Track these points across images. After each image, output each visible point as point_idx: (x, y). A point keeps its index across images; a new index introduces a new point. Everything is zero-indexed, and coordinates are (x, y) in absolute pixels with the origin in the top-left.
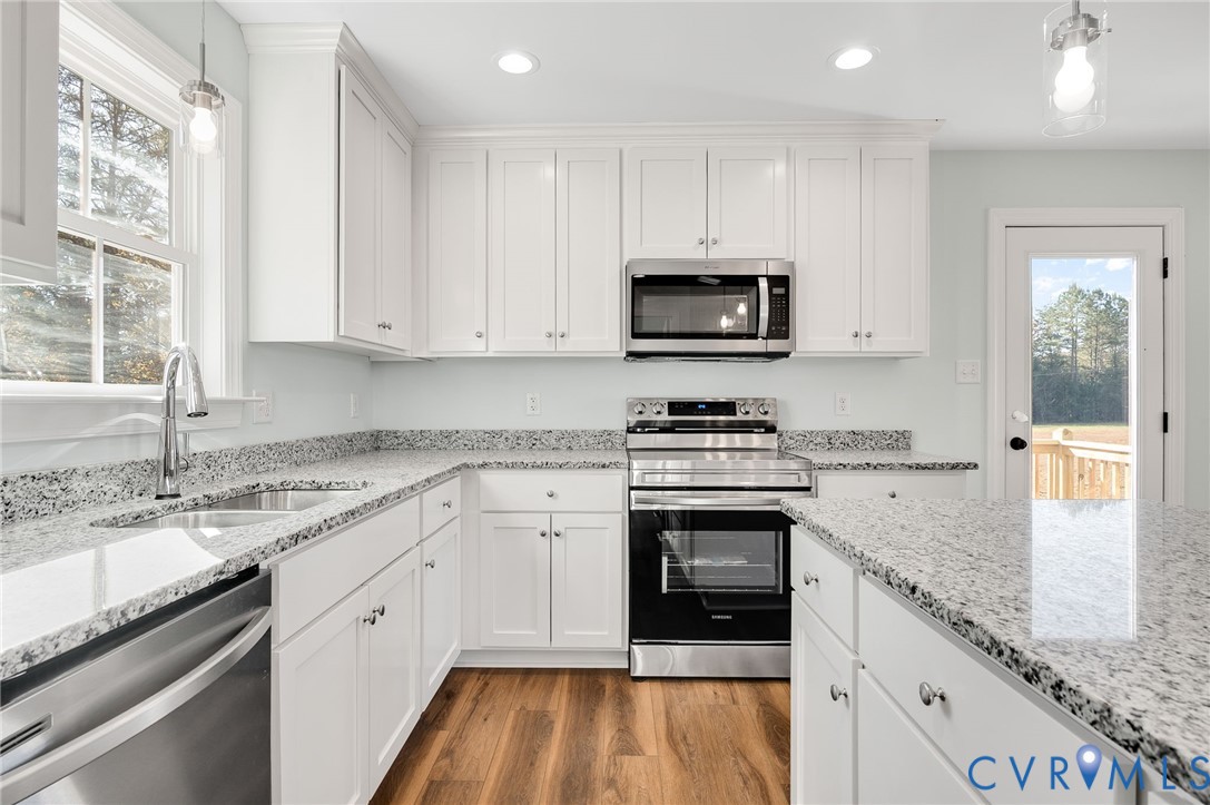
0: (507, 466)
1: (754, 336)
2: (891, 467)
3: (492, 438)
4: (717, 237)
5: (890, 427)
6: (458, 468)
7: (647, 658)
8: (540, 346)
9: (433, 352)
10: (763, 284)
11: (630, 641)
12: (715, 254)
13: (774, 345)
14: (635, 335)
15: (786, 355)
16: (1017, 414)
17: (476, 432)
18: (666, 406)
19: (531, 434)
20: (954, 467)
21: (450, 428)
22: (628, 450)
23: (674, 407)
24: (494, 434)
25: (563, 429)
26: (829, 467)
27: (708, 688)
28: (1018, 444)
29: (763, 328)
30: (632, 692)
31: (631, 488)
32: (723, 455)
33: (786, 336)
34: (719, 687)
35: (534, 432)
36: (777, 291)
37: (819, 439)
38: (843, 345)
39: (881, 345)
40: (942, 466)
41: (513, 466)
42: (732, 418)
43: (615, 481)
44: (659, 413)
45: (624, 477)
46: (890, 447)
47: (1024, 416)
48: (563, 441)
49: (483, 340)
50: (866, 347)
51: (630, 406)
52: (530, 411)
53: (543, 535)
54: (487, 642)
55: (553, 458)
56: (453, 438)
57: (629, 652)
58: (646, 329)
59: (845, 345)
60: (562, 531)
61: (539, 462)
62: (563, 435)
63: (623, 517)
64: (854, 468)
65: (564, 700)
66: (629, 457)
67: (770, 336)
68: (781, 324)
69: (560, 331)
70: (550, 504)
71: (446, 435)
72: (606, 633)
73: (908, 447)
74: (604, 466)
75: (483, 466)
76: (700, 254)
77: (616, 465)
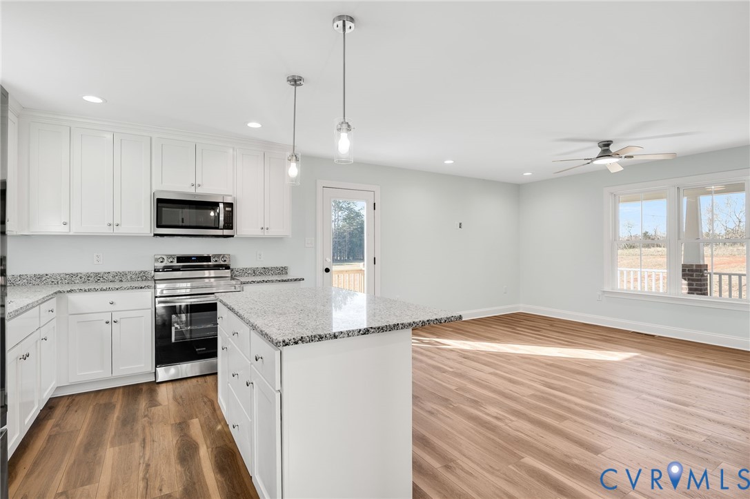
0: (85, 291)
1: (217, 228)
2: (272, 281)
3: (71, 278)
4: (200, 183)
5: (279, 265)
6: (56, 293)
7: (164, 373)
8: (105, 230)
9: (32, 232)
10: (221, 206)
11: (156, 367)
12: (199, 191)
13: (226, 232)
14: (159, 226)
15: (233, 236)
16: (327, 259)
17: (60, 275)
18: (176, 259)
19: (97, 274)
20: (296, 280)
21: (41, 273)
22: (155, 280)
23: (180, 259)
24: (72, 275)
25: (117, 271)
26: (248, 283)
27: (194, 381)
28: (327, 270)
29: (222, 223)
30: (157, 388)
31: (156, 297)
32: (212, 280)
33: (232, 228)
34: (199, 379)
35: (99, 274)
36: (227, 209)
37: (250, 271)
38: (257, 232)
39: (273, 232)
40: (291, 280)
41: (89, 290)
42: (210, 263)
43: (147, 295)
44: (172, 262)
45: (152, 293)
46: (279, 274)
47: (329, 260)
48: (117, 277)
49: (67, 226)
50: (267, 234)
51: (156, 260)
52: (96, 262)
53: (107, 323)
54: (73, 380)
55: (111, 285)
56: (44, 279)
57: (155, 372)
58: (163, 223)
59: (258, 233)
60: (118, 320)
61: (105, 288)
62: (117, 274)
63: (152, 311)
64: (258, 282)
65: (120, 397)
66: (155, 283)
67: (225, 228)
68: (229, 224)
69: (115, 223)
70: (112, 308)
71: (40, 277)
72: (143, 365)
73: (287, 273)
74: (141, 288)
75: (71, 291)
76: (192, 190)
77: (148, 287)
